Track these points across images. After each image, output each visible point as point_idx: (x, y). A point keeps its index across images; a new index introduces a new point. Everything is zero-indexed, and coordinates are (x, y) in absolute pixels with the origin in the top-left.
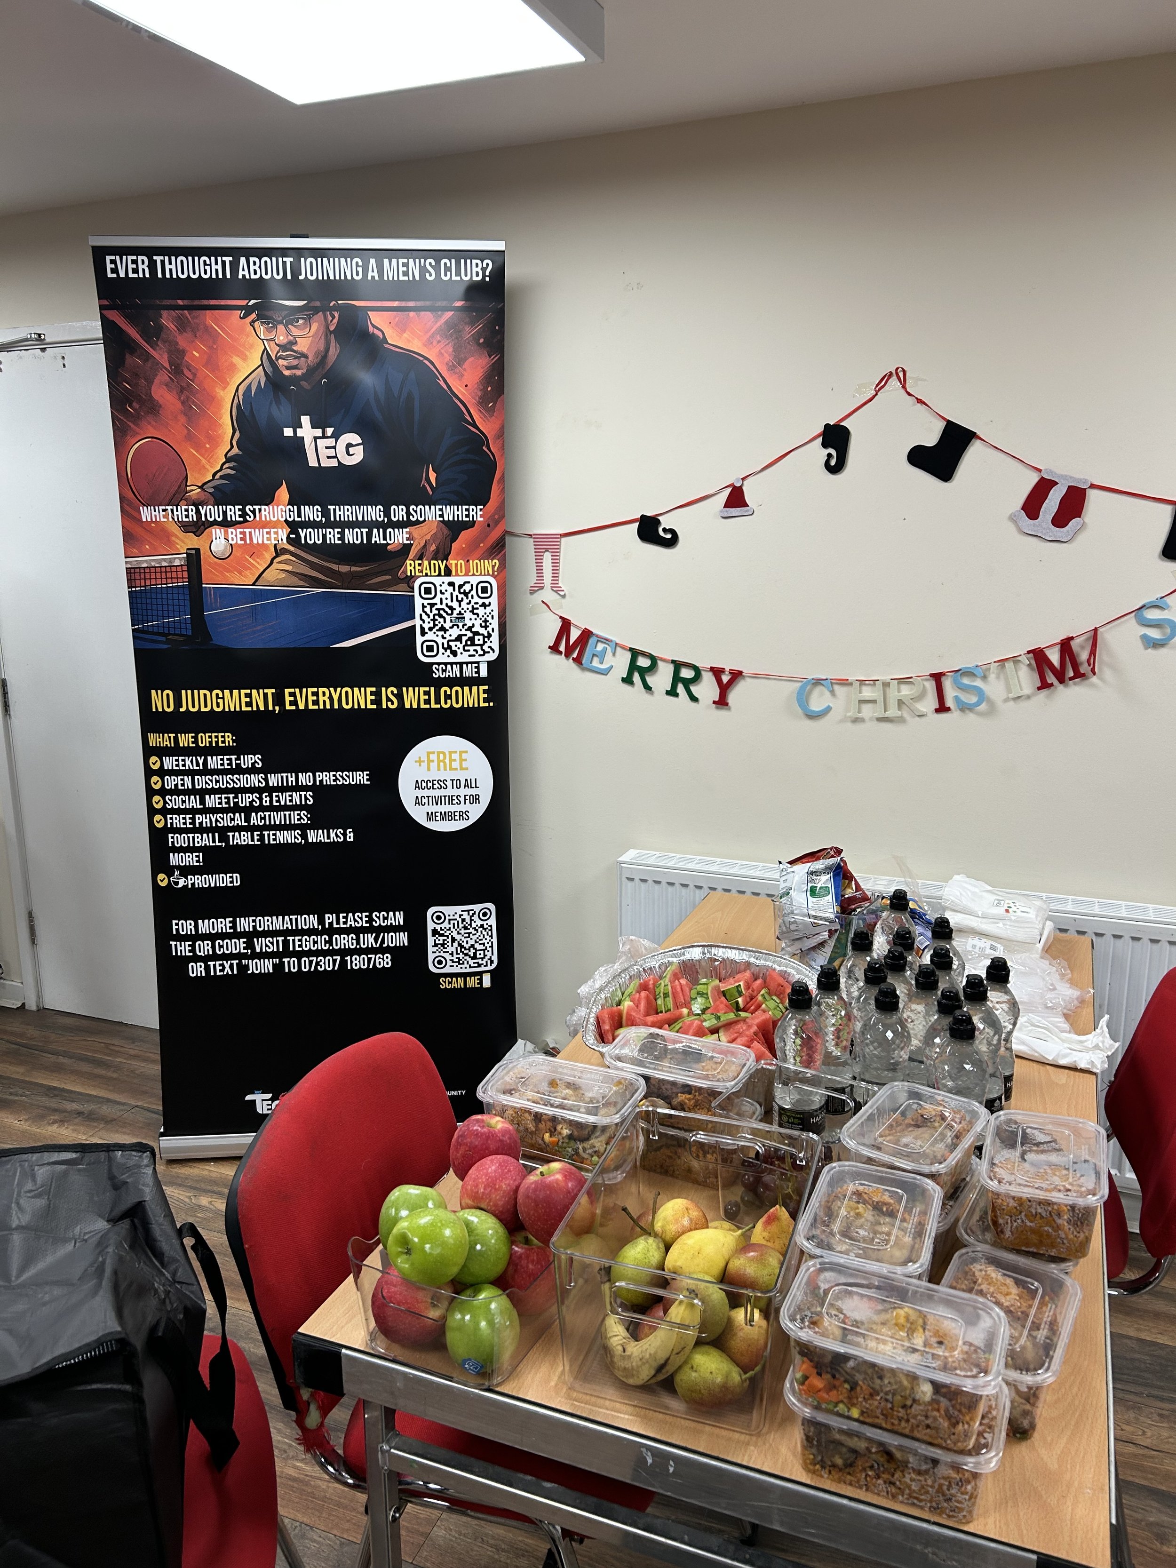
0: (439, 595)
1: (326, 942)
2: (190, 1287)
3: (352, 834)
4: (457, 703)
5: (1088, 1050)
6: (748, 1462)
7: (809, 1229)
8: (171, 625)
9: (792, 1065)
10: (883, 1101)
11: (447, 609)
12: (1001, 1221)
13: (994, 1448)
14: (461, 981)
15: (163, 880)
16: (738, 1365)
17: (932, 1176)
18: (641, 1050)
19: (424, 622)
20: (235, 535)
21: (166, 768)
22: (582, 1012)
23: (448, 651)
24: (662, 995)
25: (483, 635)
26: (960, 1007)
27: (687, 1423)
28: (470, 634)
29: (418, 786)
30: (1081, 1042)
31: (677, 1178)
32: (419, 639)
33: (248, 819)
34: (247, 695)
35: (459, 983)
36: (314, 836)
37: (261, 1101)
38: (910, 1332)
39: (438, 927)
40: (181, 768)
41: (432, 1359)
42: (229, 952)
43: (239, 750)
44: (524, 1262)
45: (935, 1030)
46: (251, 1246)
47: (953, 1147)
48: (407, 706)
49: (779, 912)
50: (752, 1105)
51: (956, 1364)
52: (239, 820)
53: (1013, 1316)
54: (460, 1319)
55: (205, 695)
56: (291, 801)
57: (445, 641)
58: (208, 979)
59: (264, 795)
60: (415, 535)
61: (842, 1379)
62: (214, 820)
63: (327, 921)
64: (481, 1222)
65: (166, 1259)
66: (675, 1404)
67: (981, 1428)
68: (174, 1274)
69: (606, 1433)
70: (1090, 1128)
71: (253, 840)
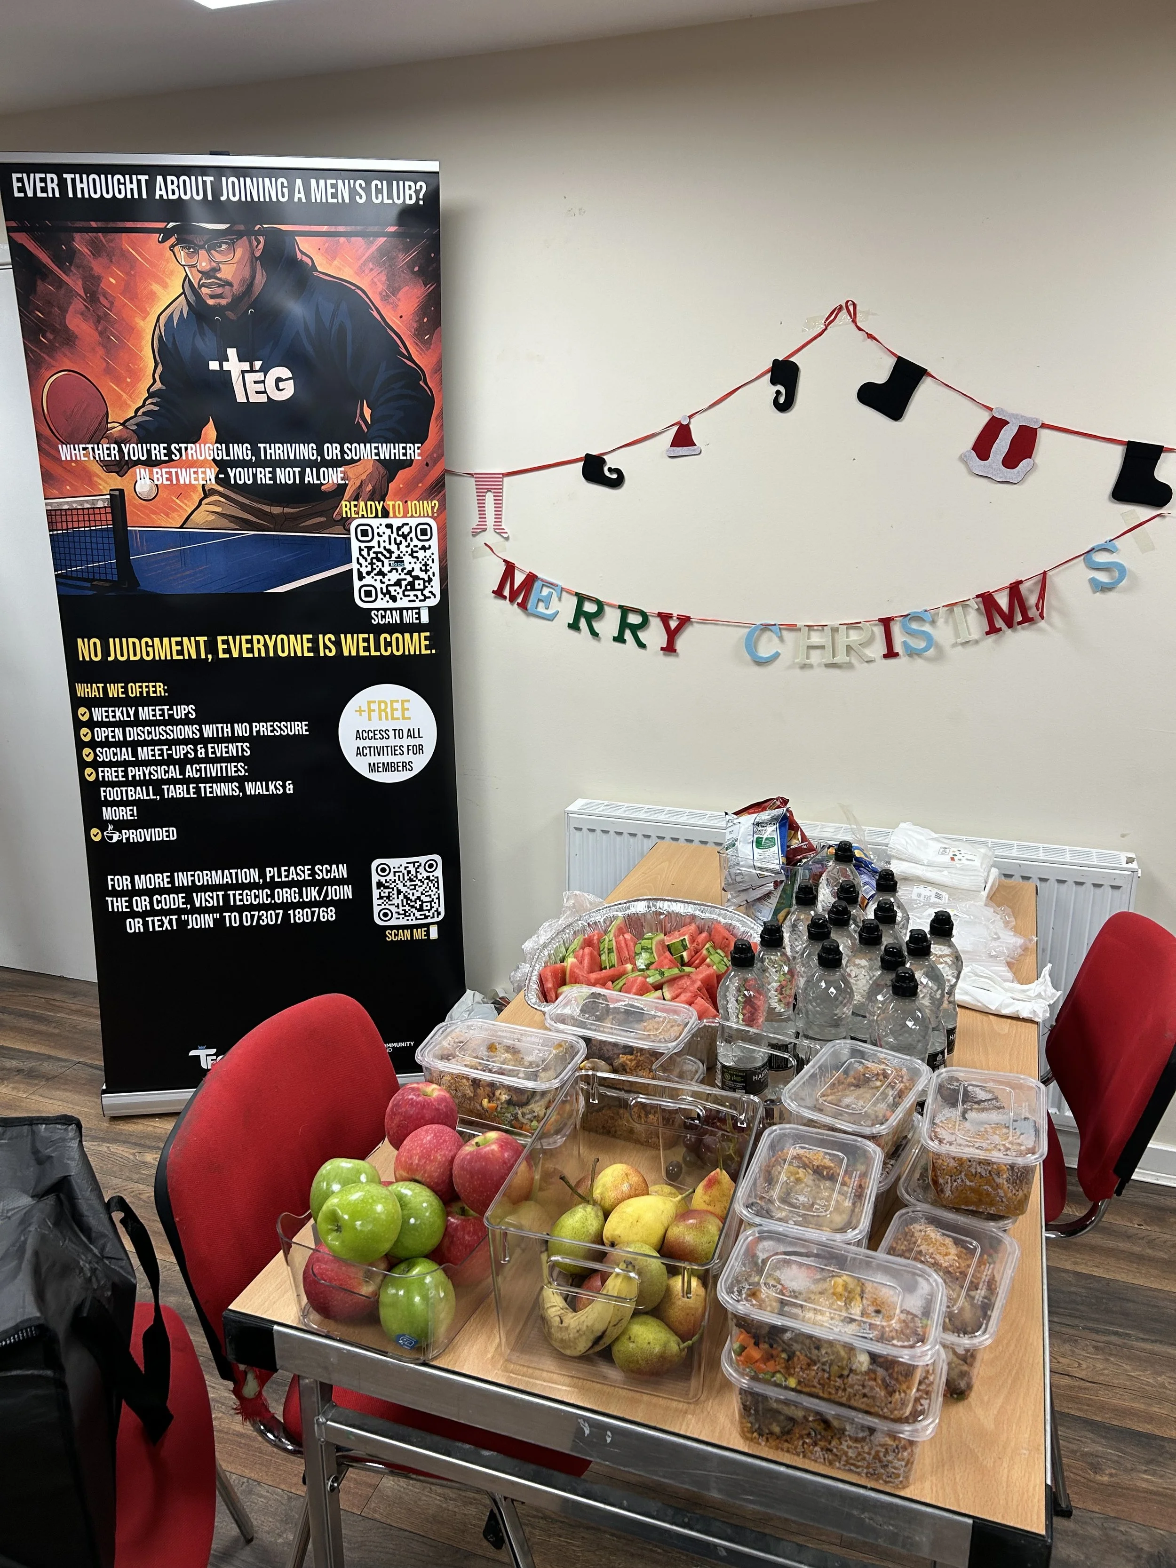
0: (376, 538)
1: (268, 896)
2: (120, 1262)
3: (291, 786)
4: (398, 650)
5: (1029, 999)
6: (686, 1431)
7: (749, 1196)
8: (96, 570)
9: (735, 1023)
10: (826, 1059)
11: (385, 553)
12: (941, 1181)
13: (931, 1415)
14: (407, 933)
15: (96, 835)
16: (676, 1334)
17: (873, 1138)
18: (583, 1011)
19: (361, 565)
20: (160, 475)
21: (95, 719)
22: (525, 968)
23: (387, 596)
24: (606, 950)
25: (423, 579)
26: (904, 964)
27: (624, 1393)
28: (409, 579)
29: (359, 736)
30: (1024, 991)
31: (618, 1138)
32: (357, 584)
33: (182, 772)
34: (178, 644)
35: (405, 935)
36: (251, 789)
37: (205, 1056)
38: (848, 1301)
39: (383, 880)
40: (111, 719)
41: (367, 1335)
42: (168, 907)
43: (171, 700)
44: (460, 1234)
45: (878, 985)
46: (181, 1220)
47: (895, 1105)
48: (346, 653)
49: (725, 864)
50: (695, 1063)
51: (894, 1334)
52: (174, 772)
53: (952, 1277)
54: (394, 1294)
55: (134, 643)
56: (227, 752)
57: (384, 586)
58: (147, 935)
59: (199, 747)
60: (350, 475)
61: (780, 1349)
62: (147, 773)
63: (268, 875)
64: (415, 1195)
65: (94, 1235)
66: (613, 1374)
67: (918, 1395)
68: (102, 1250)
69: (543, 1405)
70: (1031, 1084)
71: (188, 793)
